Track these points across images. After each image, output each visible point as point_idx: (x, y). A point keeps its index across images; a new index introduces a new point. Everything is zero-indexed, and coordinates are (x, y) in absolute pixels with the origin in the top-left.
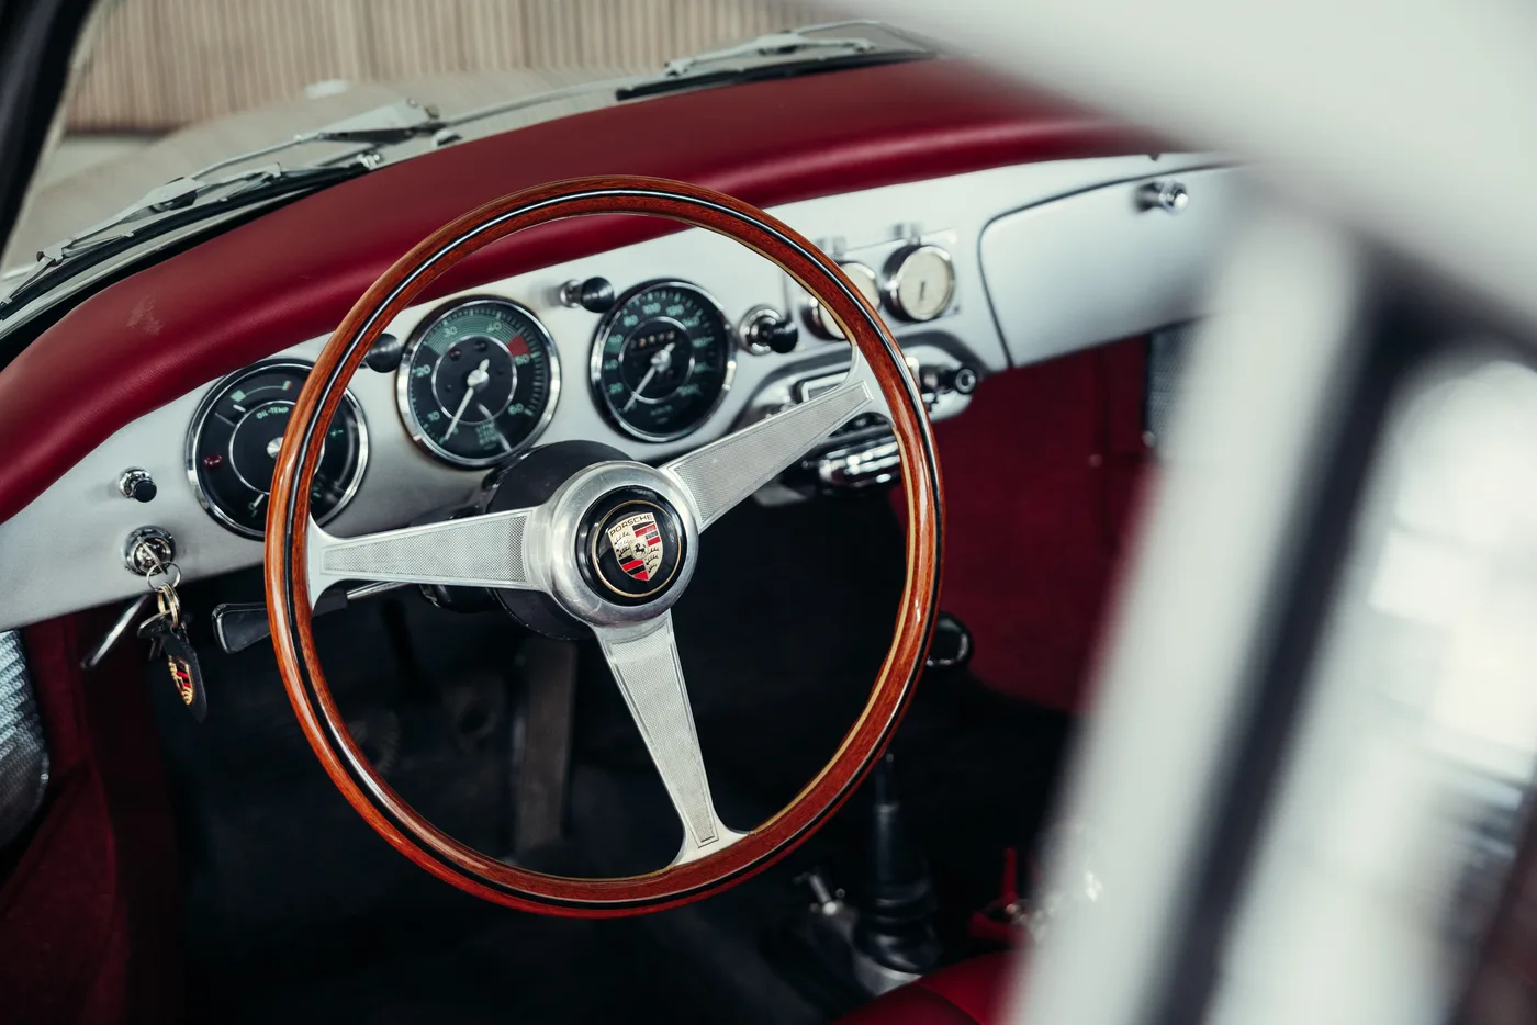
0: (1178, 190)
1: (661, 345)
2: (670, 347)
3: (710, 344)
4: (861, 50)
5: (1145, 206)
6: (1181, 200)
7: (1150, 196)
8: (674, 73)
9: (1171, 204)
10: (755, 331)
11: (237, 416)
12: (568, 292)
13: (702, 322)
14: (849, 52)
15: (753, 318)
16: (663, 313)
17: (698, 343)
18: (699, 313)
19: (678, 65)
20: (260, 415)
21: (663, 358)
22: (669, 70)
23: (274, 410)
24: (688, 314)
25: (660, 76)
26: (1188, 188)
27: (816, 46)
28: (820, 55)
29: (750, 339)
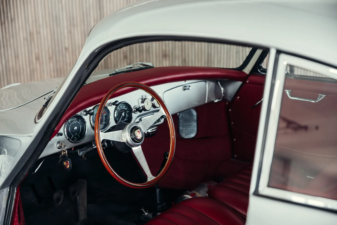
0: (190, 86)
1: (123, 112)
2: (124, 112)
3: (129, 112)
4: (141, 67)
5: (185, 90)
6: (190, 88)
7: (185, 88)
8: (116, 72)
9: (189, 89)
10: (135, 110)
11: (70, 124)
12: (111, 104)
13: (128, 109)
14: (139, 68)
15: (135, 107)
16: (123, 107)
17: (127, 112)
18: (127, 107)
19: (117, 70)
20: (73, 123)
21: (123, 114)
22: (115, 71)
23: (75, 122)
24: (126, 107)
25: (114, 72)
26: (191, 86)
27: (134, 67)
28: (136, 68)
29: (135, 111)
